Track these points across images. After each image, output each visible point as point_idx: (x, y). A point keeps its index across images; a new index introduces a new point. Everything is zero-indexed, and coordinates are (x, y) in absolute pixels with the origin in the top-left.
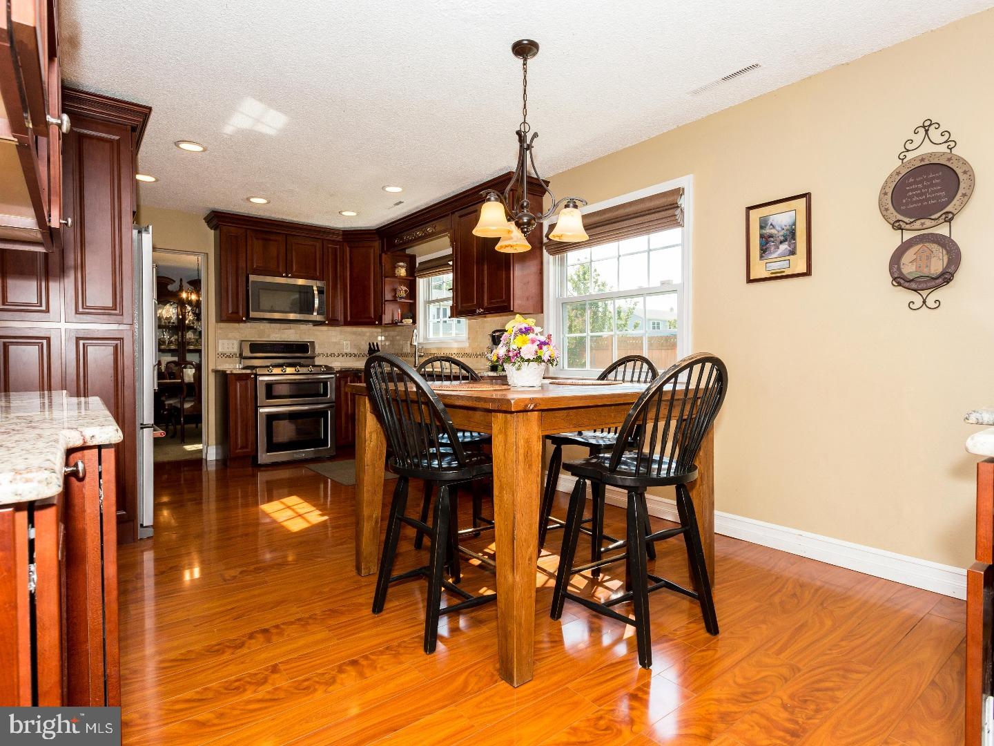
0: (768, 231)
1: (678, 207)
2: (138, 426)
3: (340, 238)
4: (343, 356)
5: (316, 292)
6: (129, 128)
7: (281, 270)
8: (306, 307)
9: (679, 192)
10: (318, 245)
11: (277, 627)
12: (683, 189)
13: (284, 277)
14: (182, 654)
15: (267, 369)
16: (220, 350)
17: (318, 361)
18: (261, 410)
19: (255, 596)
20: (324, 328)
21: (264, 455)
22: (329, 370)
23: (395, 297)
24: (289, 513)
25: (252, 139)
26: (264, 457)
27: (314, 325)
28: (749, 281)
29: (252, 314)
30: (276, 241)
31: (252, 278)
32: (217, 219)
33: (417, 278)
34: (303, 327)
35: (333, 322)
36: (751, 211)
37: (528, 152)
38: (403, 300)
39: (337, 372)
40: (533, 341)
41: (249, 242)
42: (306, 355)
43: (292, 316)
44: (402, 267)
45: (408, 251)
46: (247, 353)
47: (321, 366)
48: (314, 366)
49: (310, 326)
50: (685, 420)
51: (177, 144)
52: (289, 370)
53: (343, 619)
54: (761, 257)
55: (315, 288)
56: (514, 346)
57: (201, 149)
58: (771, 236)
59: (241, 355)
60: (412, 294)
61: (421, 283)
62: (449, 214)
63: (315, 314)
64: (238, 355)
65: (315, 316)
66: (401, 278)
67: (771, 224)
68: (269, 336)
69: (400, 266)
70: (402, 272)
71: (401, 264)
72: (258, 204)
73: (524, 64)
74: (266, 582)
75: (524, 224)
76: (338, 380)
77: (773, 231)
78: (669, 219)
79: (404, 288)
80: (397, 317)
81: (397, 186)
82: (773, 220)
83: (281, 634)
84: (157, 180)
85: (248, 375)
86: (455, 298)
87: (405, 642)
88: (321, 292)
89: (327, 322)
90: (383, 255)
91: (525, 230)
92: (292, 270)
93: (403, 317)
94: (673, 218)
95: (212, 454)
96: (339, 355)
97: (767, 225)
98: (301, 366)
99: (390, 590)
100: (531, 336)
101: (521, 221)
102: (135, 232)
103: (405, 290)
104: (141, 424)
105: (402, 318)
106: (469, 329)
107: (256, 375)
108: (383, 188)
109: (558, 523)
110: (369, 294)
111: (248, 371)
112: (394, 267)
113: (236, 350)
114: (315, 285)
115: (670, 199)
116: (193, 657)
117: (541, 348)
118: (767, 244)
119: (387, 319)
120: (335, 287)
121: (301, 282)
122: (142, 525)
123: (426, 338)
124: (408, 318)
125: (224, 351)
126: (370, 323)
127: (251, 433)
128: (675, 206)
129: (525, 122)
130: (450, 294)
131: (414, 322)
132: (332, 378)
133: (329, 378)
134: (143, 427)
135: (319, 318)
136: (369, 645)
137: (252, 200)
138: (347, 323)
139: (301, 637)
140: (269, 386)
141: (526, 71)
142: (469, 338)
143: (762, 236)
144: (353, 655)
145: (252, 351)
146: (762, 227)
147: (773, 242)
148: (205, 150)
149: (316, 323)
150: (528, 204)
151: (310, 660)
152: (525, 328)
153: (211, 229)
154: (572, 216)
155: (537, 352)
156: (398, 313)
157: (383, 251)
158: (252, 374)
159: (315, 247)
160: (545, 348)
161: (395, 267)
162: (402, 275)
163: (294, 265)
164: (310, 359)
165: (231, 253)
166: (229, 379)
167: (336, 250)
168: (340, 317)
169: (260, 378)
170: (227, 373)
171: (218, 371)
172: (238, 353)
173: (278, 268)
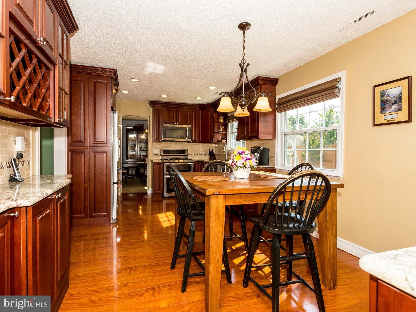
0: (385, 98)
1: (337, 88)
2: (112, 183)
3: (198, 108)
4: (199, 155)
5: (187, 130)
6: (110, 77)
7: (174, 122)
9: (338, 80)
11: (136, 267)
12: (340, 78)
13: (175, 124)
14: (101, 272)
15: (168, 160)
16: (153, 152)
17: (189, 157)
18: (165, 176)
19: (135, 253)
20: (191, 144)
22: (192, 161)
23: (219, 131)
24: (166, 219)
25: (154, 76)
26: (166, 194)
28: (375, 125)
29: (164, 139)
30: (173, 110)
31: (164, 125)
32: (152, 103)
33: (228, 123)
35: (194, 141)
36: (376, 88)
37: (245, 72)
38: (222, 132)
39: (194, 162)
40: (243, 158)
41: (163, 112)
42: (185, 154)
44: (222, 118)
46: (162, 154)
47: (190, 159)
48: (188, 159)
49: (186, 143)
50: (318, 200)
51: (130, 80)
53: (160, 269)
54: (381, 112)
55: (187, 128)
56: (235, 160)
57: (138, 81)
58: (387, 101)
59: (160, 154)
60: (226, 129)
61: (229, 125)
63: (187, 138)
66: (221, 123)
67: (387, 94)
68: (171, 147)
69: (221, 118)
70: (222, 120)
71: (221, 117)
72: (164, 97)
73: (244, 33)
74: (142, 247)
75: (242, 105)
76: (195, 165)
77: (389, 98)
78: (332, 94)
80: (220, 139)
81: (213, 86)
82: (388, 92)
83: (135, 271)
84: (129, 92)
85: (160, 163)
86: (238, 132)
87: (176, 284)
88: (189, 130)
89: (192, 142)
90: (214, 114)
91: (243, 107)
92: (179, 121)
93: (222, 139)
94: (334, 94)
95: (150, 191)
96: (194, 155)
97: (385, 95)
98: (181, 159)
99: (178, 260)
100: (243, 155)
101: (241, 104)
102: (112, 114)
103: (223, 128)
104: (113, 182)
107: (163, 162)
108: (208, 88)
109: (263, 239)
110: (208, 130)
111: (161, 161)
112: (218, 119)
113: (159, 152)
114: (187, 127)
115: (333, 84)
116: (104, 273)
117: (245, 162)
118: (385, 105)
119: (215, 140)
120: (195, 128)
122: (113, 218)
123: (231, 148)
124: (224, 140)
125: (155, 152)
126: (208, 142)
127: (162, 184)
128: (335, 87)
129: (243, 59)
130: (236, 130)
131: (227, 141)
132: (192, 164)
133: (191, 164)
134: (114, 183)
135: (189, 140)
136: (163, 282)
137: (162, 96)
138: (200, 142)
139: (142, 273)
140: (168, 167)
141: (244, 37)
143: (382, 101)
144: (154, 285)
145: (164, 153)
146: (382, 96)
147: (388, 104)
148: (140, 81)
149: (188, 142)
150: (244, 96)
151: (139, 284)
152: (241, 152)
153: (151, 107)
154: (263, 100)
155: (243, 163)
156: (220, 137)
157: (214, 112)
158: (162, 162)
159: (188, 112)
160: (247, 162)
162: (222, 121)
163: (180, 119)
164: (186, 156)
165: (156, 116)
166: (154, 164)
167: (196, 112)
168: (197, 139)
169: (165, 164)
170: (153, 161)
171: (152, 161)
172: (159, 153)
173: (174, 121)
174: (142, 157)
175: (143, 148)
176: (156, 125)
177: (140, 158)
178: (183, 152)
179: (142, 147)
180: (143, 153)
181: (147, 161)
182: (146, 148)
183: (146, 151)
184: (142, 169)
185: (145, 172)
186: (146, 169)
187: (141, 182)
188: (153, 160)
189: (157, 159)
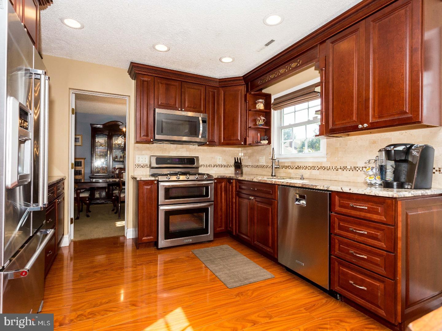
3: (217, 85)
4: (217, 166)
5: (201, 122)
8: (194, 131)
10: (203, 89)
13: (179, 110)
15: (166, 176)
16: (137, 162)
17: (201, 170)
18: (161, 207)
20: (205, 148)
21: (163, 242)
22: (209, 177)
23: (255, 124)
26: (162, 243)
27: (199, 146)
29: (157, 137)
30: (174, 85)
31: (157, 110)
32: (136, 68)
33: (272, 110)
34: (191, 147)
35: (211, 143)
38: (261, 127)
39: (216, 179)
41: (156, 86)
42: (194, 166)
43: (185, 138)
44: (261, 103)
45: (264, 91)
46: (154, 165)
47: (204, 174)
48: (199, 174)
49: (196, 146)
52: (182, 178)
55: (200, 119)
59: (150, 165)
60: (268, 123)
61: (275, 114)
62: (317, 45)
63: (200, 136)
64: (148, 166)
65: (200, 138)
66: (260, 111)
69: (259, 102)
70: (260, 106)
71: (260, 100)
76: (216, 185)
79: (263, 118)
80: (257, 139)
85: (152, 181)
88: (204, 122)
89: (208, 143)
90: (248, 94)
92: (185, 106)
95: (130, 234)
96: (209, 166)
98: (190, 174)
105: (261, 140)
106: (327, 146)
107: (158, 181)
110: (237, 123)
111: (153, 179)
113: (147, 162)
114: (200, 116)
119: (249, 141)
120: (213, 119)
121: (190, 114)
123: (279, 155)
124: (264, 140)
125: (139, 162)
126: (237, 144)
127: (154, 223)
131: (269, 143)
132: (213, 183)
133: (209, 183)
135: (202, 140)
137: (156, 47)
138: (221, 144)
140: (167, 190)
142: (327, 154)
145: (157, 164)
149: (201, 144)
156: (258, 136)
157: (247, 91)
158: (155, 180)
159: (200, 90)
161: (256, 104)
162: (261, 108)
163: (186, 102)
164: (196, 169)
165: (143, 94)
166: (140, 184)
167: (214, 93)
168: (216, 139)
169: (161, 184)
170: (138, 179)
171: (134, 178)
172: (148, 164)
173: (176, 105)
174: (117, 172)
175: (119, 157)
176: (143, 109)
177: (113, 172)
178: (191, 161)
179: (117, 157)
180: (118, 166)
181: (124, 177)
182: (124, 157)
183: (123, 162)
184: (116, 189)
185: (122, 195)
186: (122, 190)
187: (115, 211)
188: (135, 176)
189: (144, 175)
